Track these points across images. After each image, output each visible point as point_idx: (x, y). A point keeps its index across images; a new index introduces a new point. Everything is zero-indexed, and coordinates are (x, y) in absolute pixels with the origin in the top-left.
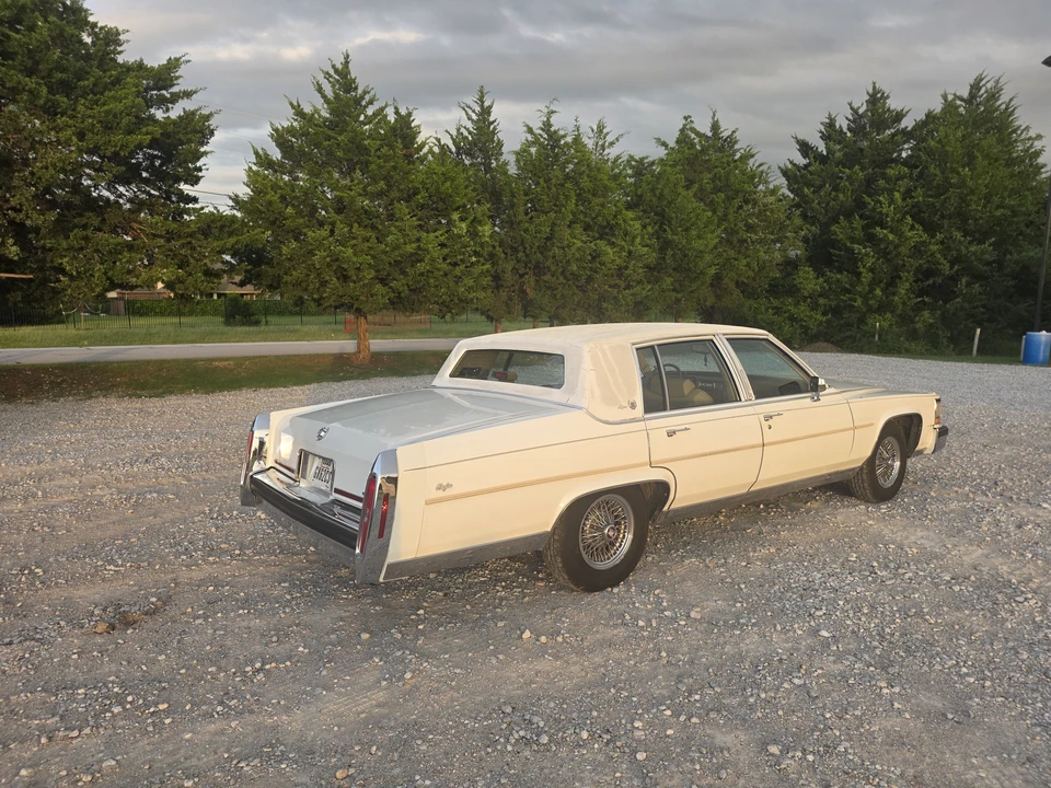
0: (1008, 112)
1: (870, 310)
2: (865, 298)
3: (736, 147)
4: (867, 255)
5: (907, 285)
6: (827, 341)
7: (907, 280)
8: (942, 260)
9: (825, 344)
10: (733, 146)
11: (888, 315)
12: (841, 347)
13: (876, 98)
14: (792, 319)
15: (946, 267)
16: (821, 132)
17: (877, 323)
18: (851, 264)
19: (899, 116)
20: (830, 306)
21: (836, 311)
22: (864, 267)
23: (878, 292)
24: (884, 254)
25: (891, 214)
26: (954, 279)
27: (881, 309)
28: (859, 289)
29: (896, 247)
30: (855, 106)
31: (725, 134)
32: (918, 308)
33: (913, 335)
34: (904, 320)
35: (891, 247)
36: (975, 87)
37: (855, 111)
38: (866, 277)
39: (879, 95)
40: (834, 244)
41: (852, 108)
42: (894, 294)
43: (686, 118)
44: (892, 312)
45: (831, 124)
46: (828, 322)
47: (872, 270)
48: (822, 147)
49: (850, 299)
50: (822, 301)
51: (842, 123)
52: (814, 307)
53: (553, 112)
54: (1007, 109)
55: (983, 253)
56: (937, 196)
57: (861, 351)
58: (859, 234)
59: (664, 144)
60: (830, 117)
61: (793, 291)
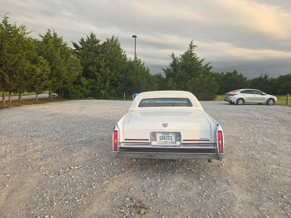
0: (119, 45)
1: (101, 89)
2: (100, 86)
3: (63, 41)
4: (98, 75)
5: (108, 83)
6: (91, 97)
7: (108, 82)
8: (115, 78)
9: (91, 98)
10: (61, 41)
11: (105, 90)
12: (95, 98)
13: (92, 36)
14: (81, 91)
15: (116, 79)
16: (79, 42)
17: (103, 92)
18: (95, 77)
19: (98, 42)
20: (91, 88)
21: (92, 89)
22: (98, 78)
23: (102, 84)
24: (102, 75)
25: (103, 66)
26: (117, 82)
27: (103, 89)
28: (98, 83)
29: (105, 74)
30: (88, 36)
31: (59, 37)
32: (111, 89)
33: (111, 95)
34: (109, 91)
35: (104, 74)
36: (113, 38)
37: (88, 38)
38: (99, 81)
39: (93, 35)
40: (90, 72)
41: (87, 37)
42: (106, 85)
43: (48, 30)
44: (105, 89)
45: (82, 40)
46: (91, 92)
47: (100, 79)
48: (80, 46)
49: (96, 86)
50: (89, 87)
51: (85, 40)
52: (87, 88)
53: (7, 17)
54: (119, 44)
55: (122, 76)
56: (112, 62)
57: (100, 99)
58: (95, 69)
59: (42, 37)
60: (82, 38)
61: (81, 83)
